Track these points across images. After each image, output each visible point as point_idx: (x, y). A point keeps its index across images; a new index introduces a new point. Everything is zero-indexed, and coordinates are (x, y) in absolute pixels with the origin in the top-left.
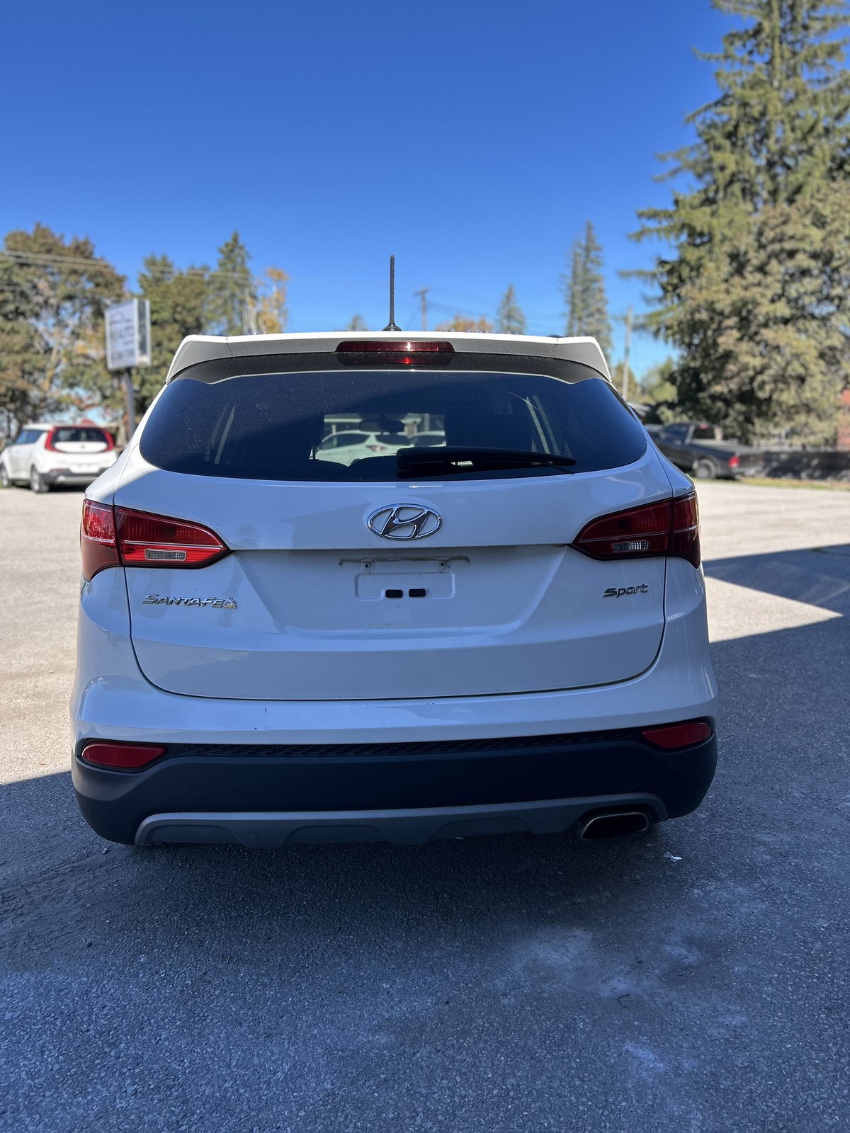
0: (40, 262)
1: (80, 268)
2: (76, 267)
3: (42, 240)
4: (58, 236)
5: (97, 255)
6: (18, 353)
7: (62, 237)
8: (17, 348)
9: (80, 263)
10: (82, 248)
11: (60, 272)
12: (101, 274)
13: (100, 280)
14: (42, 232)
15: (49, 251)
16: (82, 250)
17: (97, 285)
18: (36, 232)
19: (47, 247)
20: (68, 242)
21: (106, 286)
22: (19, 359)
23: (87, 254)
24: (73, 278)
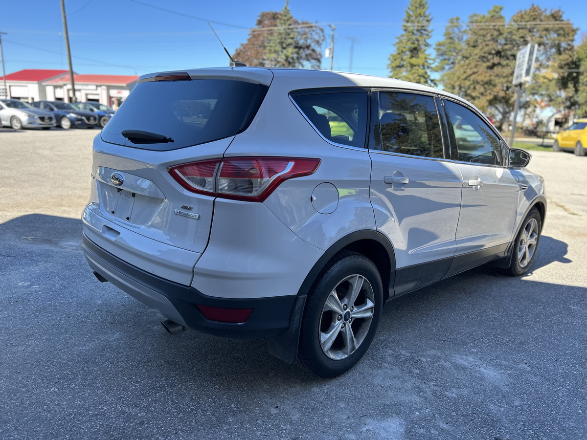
0: (528, 26)
1: (551, 26)
2: (547, 26)
3: (532, 14)
4: (543, 10)
5: (564, 17)
6: (504, 77)
7: (546, 10)
8: (505, 75)
9: (552, 24)
10: (555, 15)
11: (538, 31)
12: (562, 29)
13: (561, 32)
14: (534, 9)
15: (534, 19)
16: (555, 17)
17: (559, 35)
18: (530, 9)
19: (534, 17)
20: (548, 13)
21: (564, 36)
22: (504, 80)
23: (558, 18)
24: (545, 32)
